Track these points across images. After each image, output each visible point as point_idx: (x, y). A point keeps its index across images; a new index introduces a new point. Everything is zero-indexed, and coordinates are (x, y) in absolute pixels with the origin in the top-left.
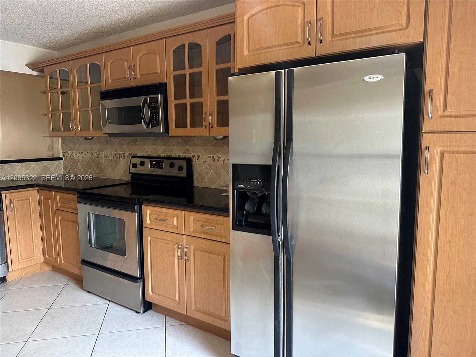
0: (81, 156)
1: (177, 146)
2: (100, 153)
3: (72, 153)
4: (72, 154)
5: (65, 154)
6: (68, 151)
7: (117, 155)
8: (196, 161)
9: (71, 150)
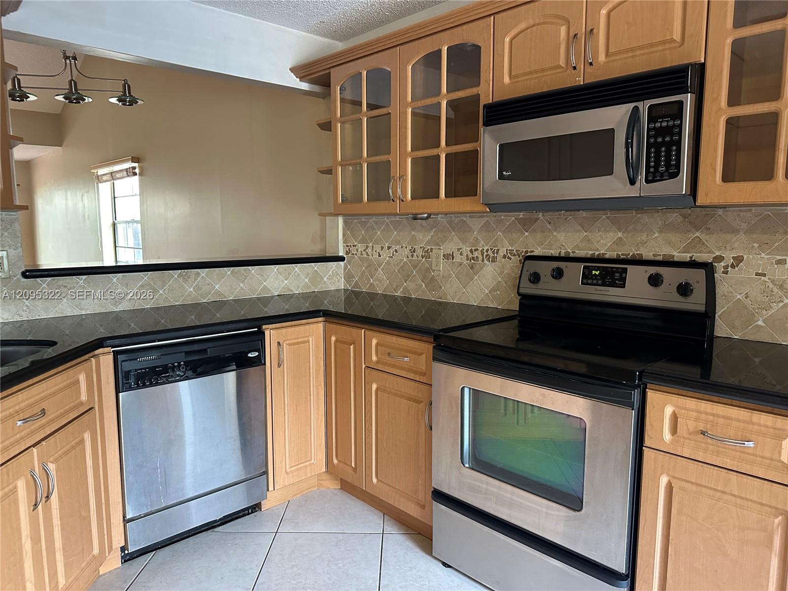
0: (385, 255)
1: (661, 232)
2: (432, 249)
3: (367, 248)
4: (364, 250)
5: (349, 249)
6: (356, 243)
7: (476, 254)
8: (726, 273)
9: (363, 241)
